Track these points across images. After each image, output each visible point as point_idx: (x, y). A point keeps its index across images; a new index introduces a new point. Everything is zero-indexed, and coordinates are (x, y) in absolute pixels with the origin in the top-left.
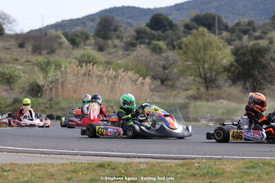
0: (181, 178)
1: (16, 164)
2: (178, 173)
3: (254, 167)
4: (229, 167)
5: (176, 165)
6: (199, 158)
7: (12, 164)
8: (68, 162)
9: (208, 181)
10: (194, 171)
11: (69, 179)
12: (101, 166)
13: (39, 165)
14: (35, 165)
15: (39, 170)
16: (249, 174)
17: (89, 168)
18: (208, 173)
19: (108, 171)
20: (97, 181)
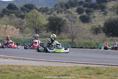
1: (51, 66)
8: (72, 66)
12: (87, 68)
20: (91, 74)
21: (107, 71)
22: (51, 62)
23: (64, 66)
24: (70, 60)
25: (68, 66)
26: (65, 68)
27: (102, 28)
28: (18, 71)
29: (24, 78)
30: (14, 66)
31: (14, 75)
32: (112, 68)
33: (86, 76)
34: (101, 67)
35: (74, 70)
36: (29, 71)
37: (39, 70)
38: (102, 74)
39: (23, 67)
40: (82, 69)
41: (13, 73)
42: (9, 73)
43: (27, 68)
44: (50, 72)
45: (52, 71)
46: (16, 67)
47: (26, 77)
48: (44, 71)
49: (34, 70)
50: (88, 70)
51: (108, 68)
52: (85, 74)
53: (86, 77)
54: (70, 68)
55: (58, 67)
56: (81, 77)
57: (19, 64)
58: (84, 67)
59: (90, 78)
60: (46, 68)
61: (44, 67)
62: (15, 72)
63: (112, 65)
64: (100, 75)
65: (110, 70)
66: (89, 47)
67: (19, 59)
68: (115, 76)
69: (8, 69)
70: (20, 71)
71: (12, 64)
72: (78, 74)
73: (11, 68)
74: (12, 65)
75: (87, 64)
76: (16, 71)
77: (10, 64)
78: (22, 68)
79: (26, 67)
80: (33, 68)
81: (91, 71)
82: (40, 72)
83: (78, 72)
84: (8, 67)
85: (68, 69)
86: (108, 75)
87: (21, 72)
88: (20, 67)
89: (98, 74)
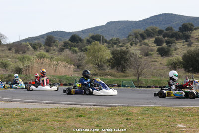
0: (112, 116)
2: (110, 113)
3: (147, 111)
4: (135, 110)
5: (108, 109)
6: (119, 106)
7: (26, 108)
8: (54, 107)
9: (126, 118)
10: (118, 112)
11: (56, 116)
12: (71, 109)
13: (39, 109)
14: (37, 109)
15: (40, 112)
16: (145, 114)
17: (65, 110)
18: (125, 113)
19: (75, 112)
20: (70, 117)
21: (92, 113)
38: (84, 117)
45: (24, 114)
50: (70, 112)
51: (97, 109)
54: (50, 110)
60: (20, 110)
64: (80, 118)
67: (6, 101)
80: (3, 110)
82: (8, 115)
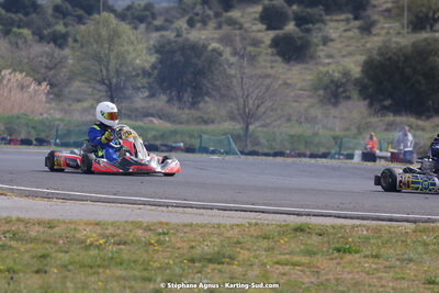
1: (167, 224)
5: (413, 231)
7: (162, 223)
8: (245, 222)
12: (299, 229)
20: (315, 253)
21: (372, 241)
22: (164, 209)
23: (216, 221)
24: (234, 202)
25: (229, 222)
26: (217, 231)
27: (357, 82)
28: (44, 241)
29: (65, 266)
30: (26, 222)
31: (27, 256)
32: (392, 230)
33: (296, 259)
34: (353, 227)
35: (252, 236)
36: (83, 242)
37: (118, 235)
38: (357, 252)
39: (63, 227)
40: (282, 234)
41: (23, 250)
42: (11, 247)
43: (75, 229)
44: (160, 243)
45: (170, 241)
46: (37, 228)
47: (71, 263)
48: (139, 242)
49: (102, 236)
50: (301, 237)
51: (377, 230)
52: (292, 253)
53: (294, 264)
54: (236, 230)
55: (191, 225)
56: (278, 263)
57: (47, 217)
58: (287, 225)
59: (309, 266)
60: (148, 229)
61: (138, 225)
62: (31, 246)
63: (391, 220)
64: (348, 257)
65: (386, 237)
66: (308, 153)
67: (48, 197)
68: (402, 260)
69: (4, 233)
70: (49, 242)
71: (22, 216)
72: (268, 250)
73: (16, 231)
74: (19, 220)
75: (298, 214)
76: (33, 240)
77: (14, 215)
78: (56, 229)
79: (73, 227)
80: (98, 228)
81: (315, 239)
82: (125, 243)
83: (265, 244)
84: (6, 228)
85: (230, 234)
86: (377, 257)
87: (56, 243)
88: (50, 225)
89: (339, 251)
